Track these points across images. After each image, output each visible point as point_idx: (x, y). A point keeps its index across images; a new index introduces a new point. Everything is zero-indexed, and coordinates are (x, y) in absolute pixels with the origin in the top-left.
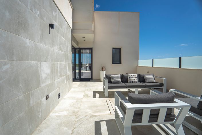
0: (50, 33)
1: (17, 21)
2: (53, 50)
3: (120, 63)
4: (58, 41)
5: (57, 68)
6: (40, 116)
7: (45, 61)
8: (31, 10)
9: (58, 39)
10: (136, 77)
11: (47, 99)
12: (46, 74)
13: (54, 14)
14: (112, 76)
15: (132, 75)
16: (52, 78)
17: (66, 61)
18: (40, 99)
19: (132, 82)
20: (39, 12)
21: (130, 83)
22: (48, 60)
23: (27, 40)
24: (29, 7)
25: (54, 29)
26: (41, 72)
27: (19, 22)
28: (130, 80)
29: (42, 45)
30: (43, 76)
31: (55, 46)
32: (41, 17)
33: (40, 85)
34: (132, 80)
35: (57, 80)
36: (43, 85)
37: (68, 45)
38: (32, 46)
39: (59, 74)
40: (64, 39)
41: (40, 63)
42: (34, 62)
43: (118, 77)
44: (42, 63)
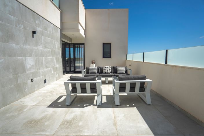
0: (33, 37)
1: (7, 36)
2: (37, 49)
3: (110, 57)
4: (43, 41)
5: (42, 61)
6: (26, 91)
7: (30, 56)
8: (16, 26)
9: (43, 40)
10: (109, 69)
11: (32, 81)
12: (31, 65)
13: (37, 22)
14: (90, 68)
15: (106, 68)
16: (37, 68)
17: (52, 56)
18: (26, 80)
19: (106, 73)
20: (22, 26)
21: (104, 73)
22: (32, 56)
23: (14, 45)
24: (14, 25)
25: (36, 34)
26: (26, 64)
27: (8, 36)
28: (104, 71)
29: (26, 47)
30: (28, 67)
31: (39, 45)
32: (25, 28)
33: (25, 71)
34: (106, 71)
35: (42, 70)
36: (28, 72)
37: (55, 43)
38: (18, 48)
39: (44, 66)
40: (50, 39)
41: (25, 58)
42: (20, 58)
43: (94, 69)
44: (26, 58)
